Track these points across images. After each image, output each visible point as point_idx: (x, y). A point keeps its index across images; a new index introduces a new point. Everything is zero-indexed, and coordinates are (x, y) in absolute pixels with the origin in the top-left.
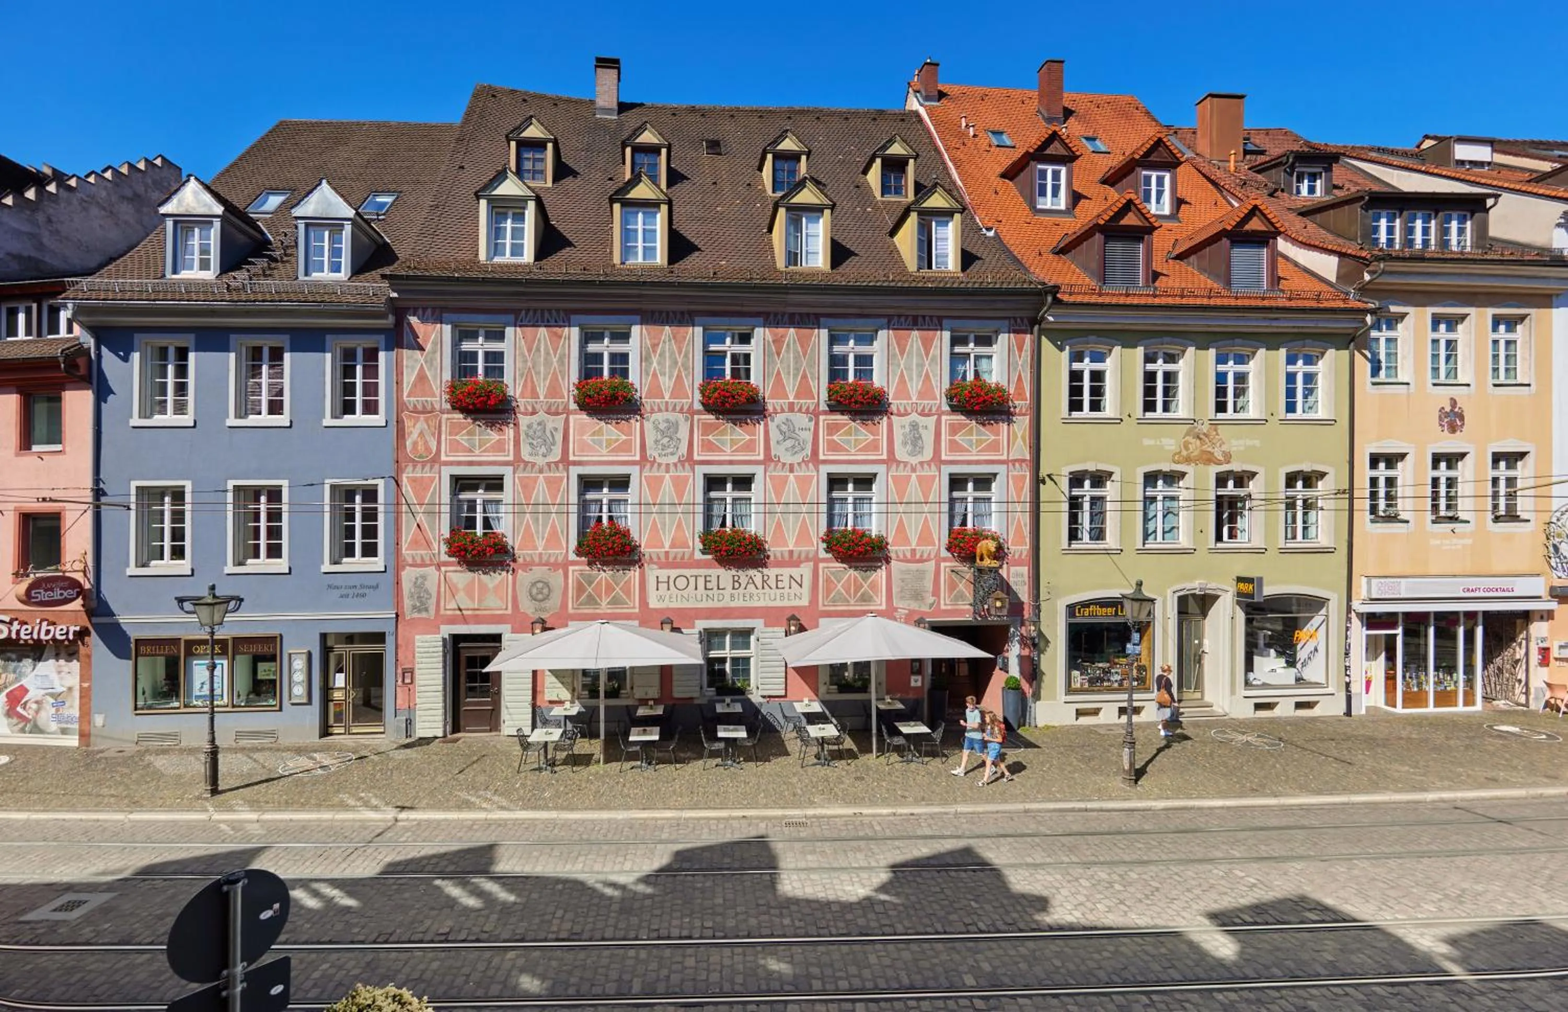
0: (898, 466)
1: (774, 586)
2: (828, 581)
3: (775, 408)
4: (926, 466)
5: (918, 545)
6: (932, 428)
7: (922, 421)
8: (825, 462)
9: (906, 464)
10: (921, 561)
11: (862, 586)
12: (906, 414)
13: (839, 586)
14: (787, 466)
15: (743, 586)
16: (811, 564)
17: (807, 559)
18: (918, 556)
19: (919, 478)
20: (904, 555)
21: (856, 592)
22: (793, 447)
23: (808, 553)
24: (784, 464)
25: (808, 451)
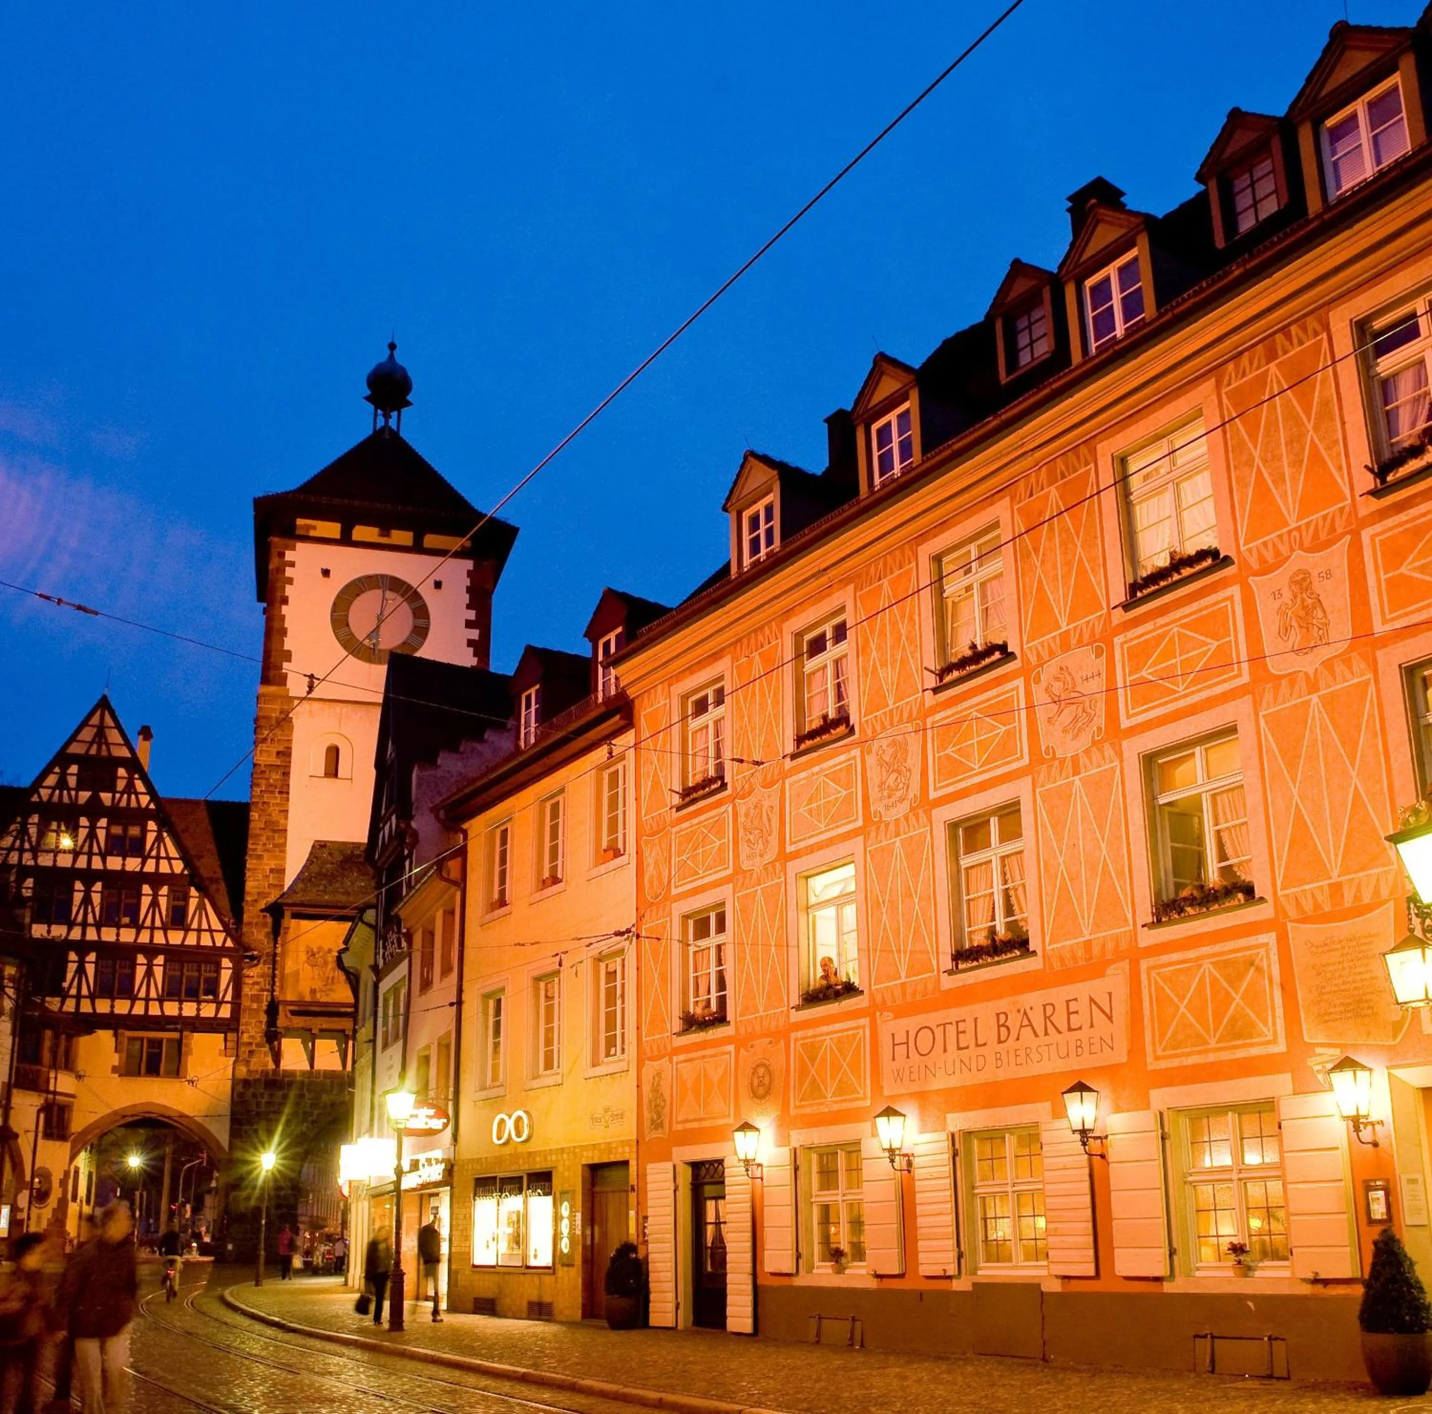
0: (1277, 688)
1: (1063, 1027)
2: (1160, 998)
3: (1039, 656)
4: (1339, 668)
5: (1345, 871)
6: (1342, 571)
7: (1314, 562)
8: (1133, 731)
9: (1292, 678)
10: (1360, 910)
11: (1228, 999)
12: (1280, 561)
13: (1182, 1009)
14: (1069, 764)
15: (1014, 1034)
16: (1125, 964)
17: (1119, 956)
18: (1348, 902)
19: (1329, 703)
20: (1317, 906)
21: (1218, 1018)
22: (1075, 719)
23: (1117, 939)
24: (1063, 761)
25: (1100, 720)
